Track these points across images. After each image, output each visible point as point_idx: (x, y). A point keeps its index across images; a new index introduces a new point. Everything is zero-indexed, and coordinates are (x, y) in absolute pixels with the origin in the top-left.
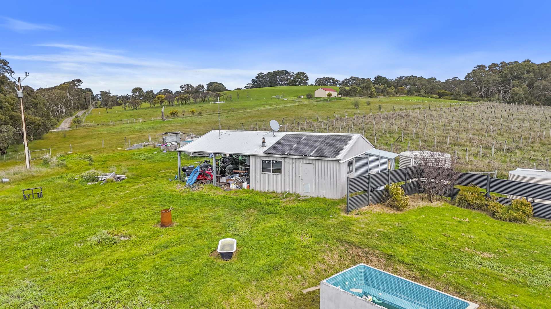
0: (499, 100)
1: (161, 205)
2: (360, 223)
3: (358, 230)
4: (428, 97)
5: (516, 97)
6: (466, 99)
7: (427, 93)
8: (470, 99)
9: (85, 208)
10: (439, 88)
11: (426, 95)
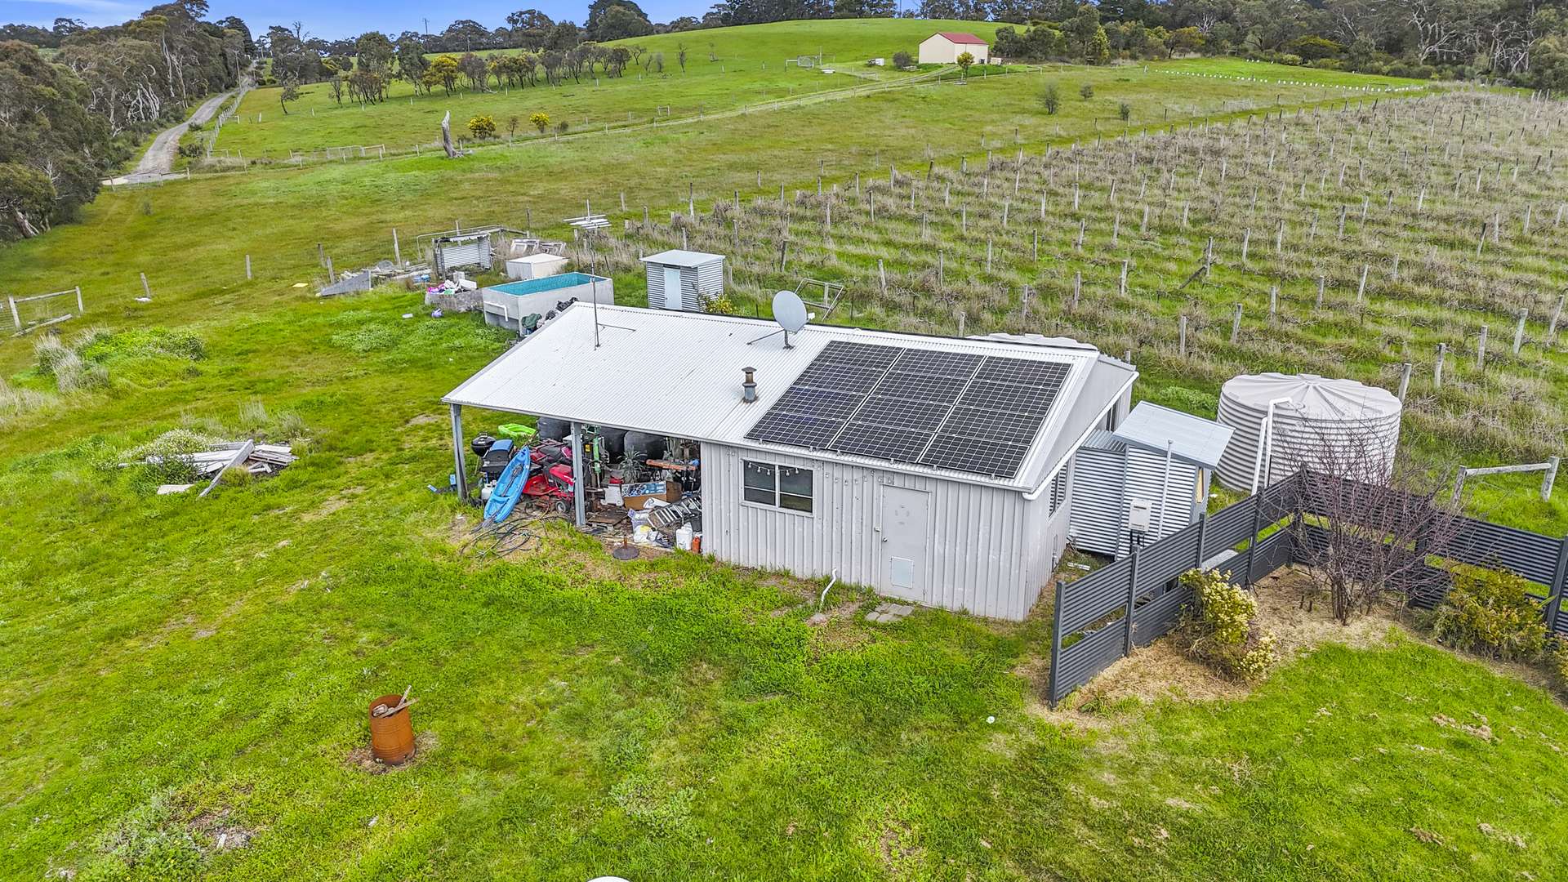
0: (1488, 72)
1: (391, 625)
2: (1098, 763)
3: (1095, 802)
4: (1269, 61)
5: (1549, 71)
6: (1386, 69)
7: (1264, 46)
8: (1400, 70)
9: (125, 633)
10: (1303, 29)
11: (1262, 55)
